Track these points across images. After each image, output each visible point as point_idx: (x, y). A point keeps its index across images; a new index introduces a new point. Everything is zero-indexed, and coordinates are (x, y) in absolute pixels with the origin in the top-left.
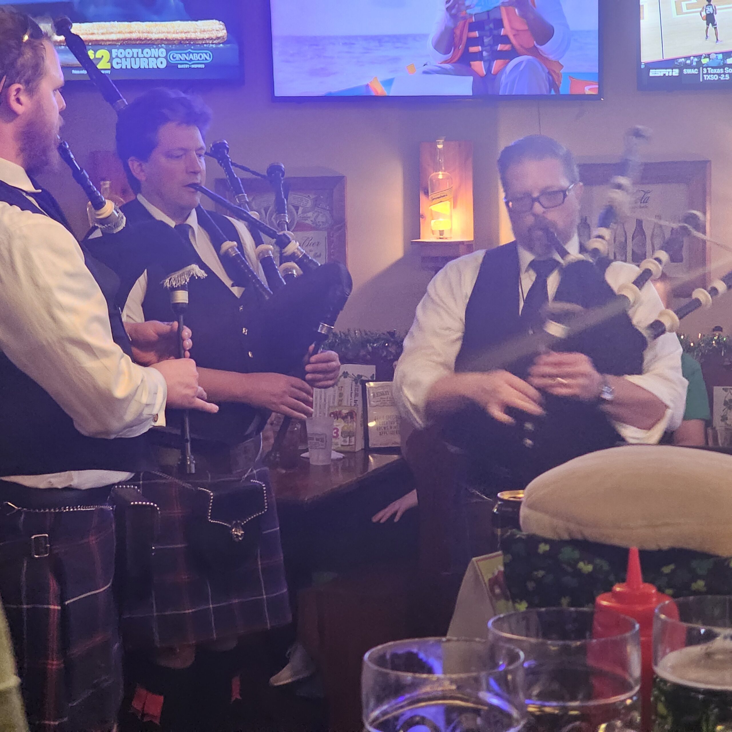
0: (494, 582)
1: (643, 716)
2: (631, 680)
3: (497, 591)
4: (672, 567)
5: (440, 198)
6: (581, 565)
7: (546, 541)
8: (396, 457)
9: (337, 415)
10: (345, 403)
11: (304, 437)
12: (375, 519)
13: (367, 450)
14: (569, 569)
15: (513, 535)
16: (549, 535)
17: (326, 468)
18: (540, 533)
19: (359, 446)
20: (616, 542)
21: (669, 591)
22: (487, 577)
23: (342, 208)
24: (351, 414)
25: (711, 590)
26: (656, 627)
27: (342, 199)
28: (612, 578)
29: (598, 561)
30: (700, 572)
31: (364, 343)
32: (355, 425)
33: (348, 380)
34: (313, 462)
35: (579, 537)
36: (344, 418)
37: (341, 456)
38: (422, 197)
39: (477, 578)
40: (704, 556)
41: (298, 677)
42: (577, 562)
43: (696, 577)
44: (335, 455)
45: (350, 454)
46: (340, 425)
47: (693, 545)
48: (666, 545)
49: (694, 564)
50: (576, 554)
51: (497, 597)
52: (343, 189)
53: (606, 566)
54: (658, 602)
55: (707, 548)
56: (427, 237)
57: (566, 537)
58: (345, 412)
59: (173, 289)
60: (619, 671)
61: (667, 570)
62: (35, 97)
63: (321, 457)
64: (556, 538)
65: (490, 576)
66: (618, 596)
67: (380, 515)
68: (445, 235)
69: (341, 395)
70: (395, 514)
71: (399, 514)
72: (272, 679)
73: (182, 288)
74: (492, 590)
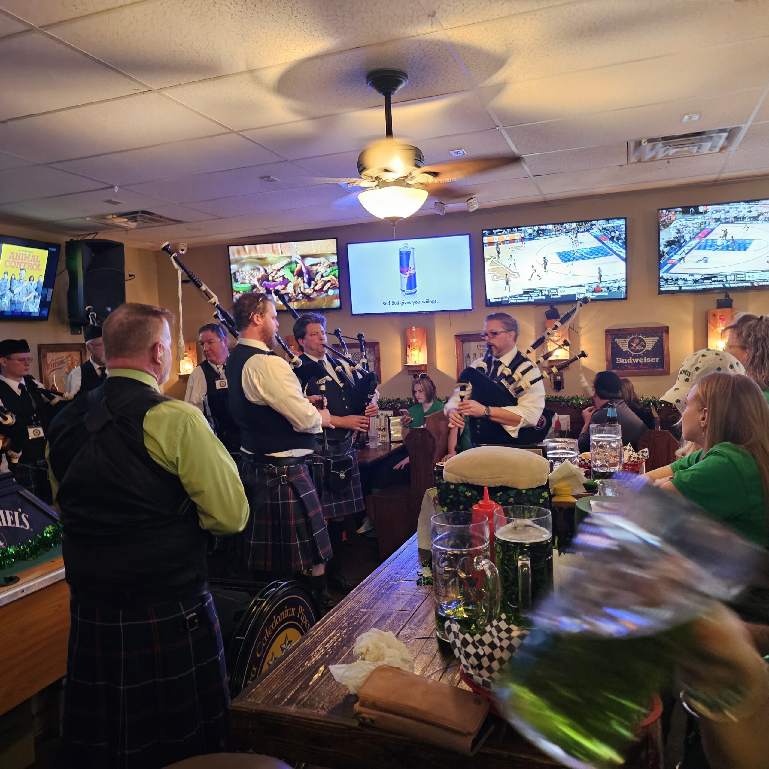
0: (435, 498)
1: (491, 553)
2: (486, 539)
3: (437, 502)
4: (501, 493)
5: (415, 349)
6: (466, 493)
7: (453, 484)
8: (401, 444)
9: (379, 429)
10: (382, 425)
11: (367, 438)
12: (394, 468)
13: (391, 442)
14: (462, 495)
15: (440, 482)
16: (455, 482)
17: (376, 449)
18: (451, 481)
19: (388, 440)
20: (480, 484)
21: (500, 503)
22: (432, 496)
23: (379, 354)
24: (384, 429)
25: (516, 503)
26: (495, 518)
27: (379, 350)
28: (478, 498)
29: (473, 491)
30: (511, 495)
31: (388, 403)
32: (386, 433)
33: (383, 416)
34: (371, 447)
35: (466, 482)
36: (382, 430)
37: (381, 444)
38: (408, 348)
39: (429, 497)
40: (513, 489)
41: (368, 530)
42: (465, 492)
43: (510, 497)
44: (379, 444)
45: (384, 444)
46: (380, 433)
47: (509, 485)
48: (498, 485)
49: (509, 492)
50: (465, 489)
51: (437, 504)
52: (379, 347)
53: (476, 493)
54: (496, 507)
55: (514, 486)
56: (410, 363)
57: (461, 482)
58: (382, 428)
59: (320, 385)
60: (481, 536)
61: (499, 494)
62: (264, 319)
63: (374, 445)
64: (457, 483)
65: (433, 496)
66: (480, 506)
67: (396, 466)
68: (417, 362)
69: (380, 422)
70: (401, 466)
71: (403, 466)
72: (357, 531)
73: (323, 384)
74: (435, 502)
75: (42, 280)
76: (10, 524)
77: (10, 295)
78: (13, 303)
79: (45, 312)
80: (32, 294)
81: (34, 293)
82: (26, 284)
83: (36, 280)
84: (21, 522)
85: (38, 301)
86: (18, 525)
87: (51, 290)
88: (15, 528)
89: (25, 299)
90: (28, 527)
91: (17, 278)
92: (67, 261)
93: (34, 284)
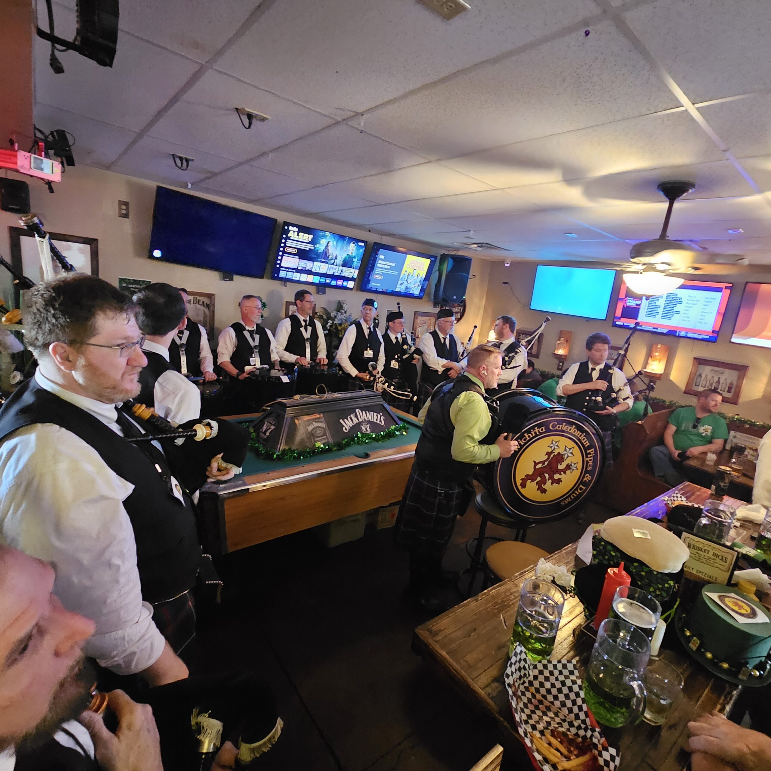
6: (612, 552)
14: (609, 552)
28: (617, 563)
29: (617, 553)
40: (647, 566)
43: (643, 571)
49: (644, 567)
50: (611, 549)
53: (619, 555)
56: (648, 370)
61: (635, 564)
68: (654, 371)
75: (424, 276)
76: (375, 421)
77: (406, 283)
78: (407, 288)
79: (422, 294)
80: (417, 284)
81: (419, 283)
82: (415, 278)
83: (421, 276)
84: (380, 421)
85: (420, 288)
86: (378, 422)
87: (427, 282)
88: (377, 423)
89: (413, 286)
90: (383, 424)
91: (411, 274)
92: (439, 266)
93: (419, 279)
